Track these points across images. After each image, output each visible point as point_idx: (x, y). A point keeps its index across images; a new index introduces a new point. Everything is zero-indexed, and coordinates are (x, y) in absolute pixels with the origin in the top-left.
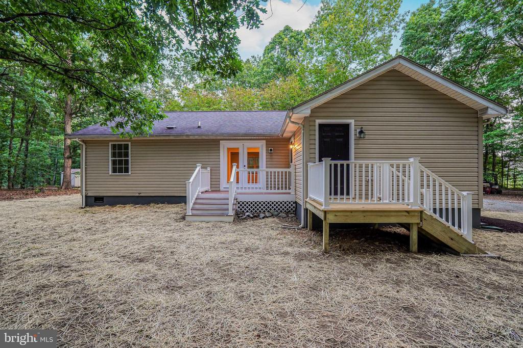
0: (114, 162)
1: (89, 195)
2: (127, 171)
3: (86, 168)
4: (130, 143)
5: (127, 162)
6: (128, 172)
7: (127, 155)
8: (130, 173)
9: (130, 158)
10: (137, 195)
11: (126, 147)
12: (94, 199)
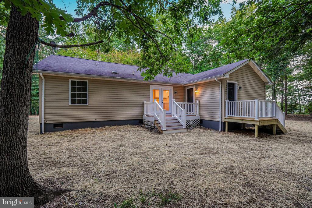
0: (73, 95)
1: (48, 122)
2: (85, 102)
3: (45, 99)
4: (88, 81)
5: (85, 96)
6: (86, 104)
7: (85, 90)
8: (88, 104)
9: (88, 93)
10: (94, 120)
11: (85, 84)
12: (53, 125)
